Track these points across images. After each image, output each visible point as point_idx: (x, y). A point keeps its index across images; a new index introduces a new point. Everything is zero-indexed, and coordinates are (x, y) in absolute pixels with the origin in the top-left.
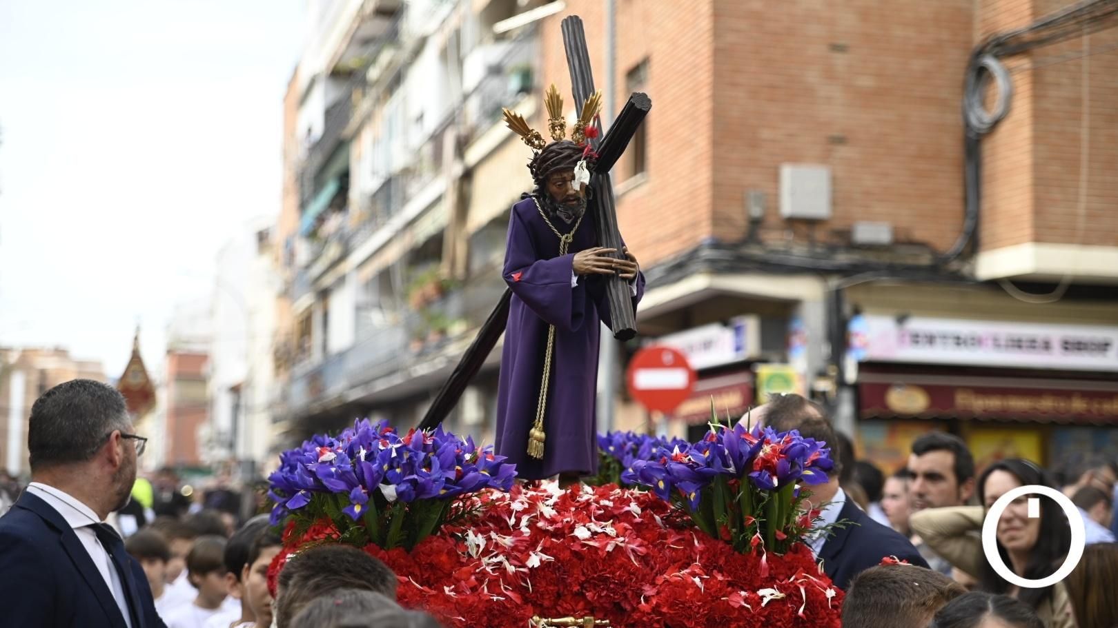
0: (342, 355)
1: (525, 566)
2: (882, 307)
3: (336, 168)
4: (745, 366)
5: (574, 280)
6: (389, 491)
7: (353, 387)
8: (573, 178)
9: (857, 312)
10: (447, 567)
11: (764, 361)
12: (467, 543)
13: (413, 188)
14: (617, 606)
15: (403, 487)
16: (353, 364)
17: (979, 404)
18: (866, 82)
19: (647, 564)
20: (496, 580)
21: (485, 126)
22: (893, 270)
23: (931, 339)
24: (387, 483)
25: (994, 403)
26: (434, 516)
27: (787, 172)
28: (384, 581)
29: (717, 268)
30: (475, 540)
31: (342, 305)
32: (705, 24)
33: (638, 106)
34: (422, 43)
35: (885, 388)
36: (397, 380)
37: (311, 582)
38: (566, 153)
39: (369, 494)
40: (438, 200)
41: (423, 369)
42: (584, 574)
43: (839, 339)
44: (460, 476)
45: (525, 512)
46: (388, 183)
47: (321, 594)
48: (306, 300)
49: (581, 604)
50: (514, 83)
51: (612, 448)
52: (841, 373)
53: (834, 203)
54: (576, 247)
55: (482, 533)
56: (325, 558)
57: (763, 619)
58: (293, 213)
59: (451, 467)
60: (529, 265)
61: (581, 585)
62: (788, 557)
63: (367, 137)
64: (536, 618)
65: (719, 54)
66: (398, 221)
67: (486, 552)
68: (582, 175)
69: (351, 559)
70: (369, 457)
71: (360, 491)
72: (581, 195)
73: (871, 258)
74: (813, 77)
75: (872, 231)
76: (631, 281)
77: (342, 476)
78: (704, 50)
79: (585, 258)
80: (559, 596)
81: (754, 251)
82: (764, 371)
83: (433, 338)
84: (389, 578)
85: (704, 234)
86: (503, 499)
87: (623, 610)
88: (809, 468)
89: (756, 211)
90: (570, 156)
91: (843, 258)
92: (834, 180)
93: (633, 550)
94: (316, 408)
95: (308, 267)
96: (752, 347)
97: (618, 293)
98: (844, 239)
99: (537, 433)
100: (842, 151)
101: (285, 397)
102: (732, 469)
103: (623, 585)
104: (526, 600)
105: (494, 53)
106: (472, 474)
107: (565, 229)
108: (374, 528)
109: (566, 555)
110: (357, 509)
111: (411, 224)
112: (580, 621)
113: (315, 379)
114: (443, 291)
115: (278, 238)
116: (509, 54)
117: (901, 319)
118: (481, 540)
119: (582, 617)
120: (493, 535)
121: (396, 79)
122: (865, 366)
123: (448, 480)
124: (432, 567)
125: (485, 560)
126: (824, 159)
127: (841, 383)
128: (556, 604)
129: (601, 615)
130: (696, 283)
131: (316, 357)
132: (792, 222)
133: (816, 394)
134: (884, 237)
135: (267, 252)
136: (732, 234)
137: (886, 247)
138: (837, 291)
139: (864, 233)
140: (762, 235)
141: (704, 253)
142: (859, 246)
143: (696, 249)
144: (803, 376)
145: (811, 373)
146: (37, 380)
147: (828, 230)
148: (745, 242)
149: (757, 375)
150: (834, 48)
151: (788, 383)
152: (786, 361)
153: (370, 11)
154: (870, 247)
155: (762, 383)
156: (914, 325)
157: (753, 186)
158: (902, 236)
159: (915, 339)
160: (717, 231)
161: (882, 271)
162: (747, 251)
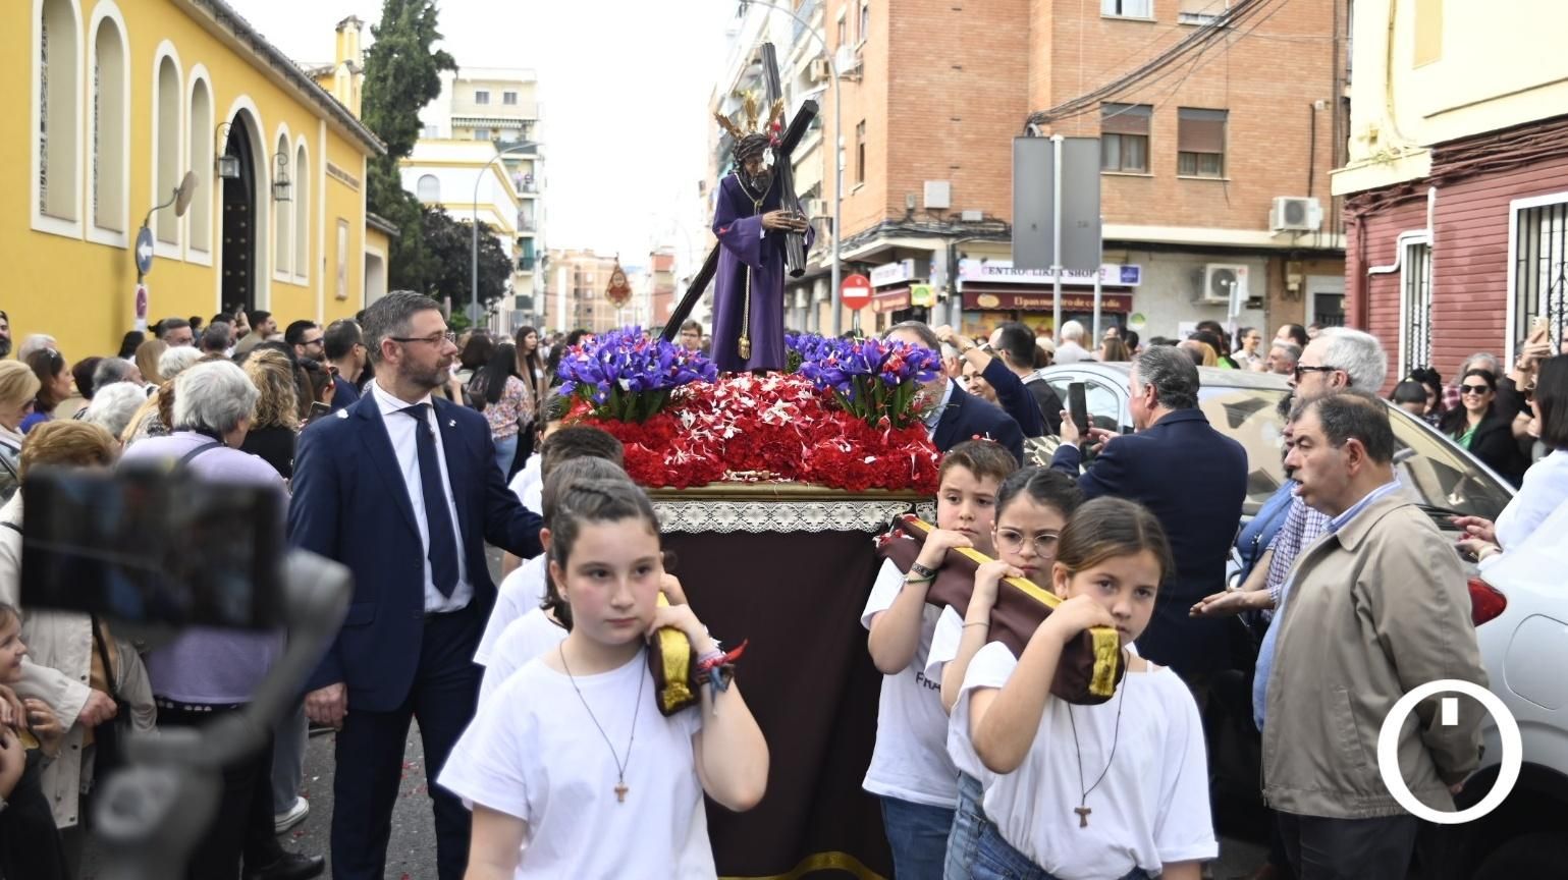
1: (722, 437)
2: (975, 254)
4: (904, 284)
5: (762, 234)
6: (625, 384)
8: (763, 160)
9: (964, 256)
10: (667, 436)
11: (917, 282)
12: (682, 419)
14: (786, 463)
15: (634, 381)
17: (1026, 303)
18: (970, 136)
19: (808, 434)
20: (701, 445)
22: (982, 234)
23: (999, 270)
24: (624, 377)
25: (1034, 302)
26: (657, 400)
27: (927, 184)
28: (613, 449)
29: (891, 234)
30: (688, 417)
32: (885, 108)
33: (809, 109)
35: (978, 294)
37: (563, 452)
38: (758, 142)
39: (611, 386)
42: (763, 442)
43: (953, 270)
44: (675, 373)
45: (724, 398)
47: (570, 458)
49: (761, 463)
51: (797, 347)
52: (953, 287)
53: (951, 200)
54: (765, 209)
55: (694, 412)
56: (572, 435)
57: (885, 474)
59: (669, 367)
60: (731, 222)
61: (761, 449)
62: (906, 431)
64: (729, 471)
65: (891, 123)
67: (695, 425)
68: (768, 158)
69: (590, 435)
70: (612, 360)
71: (604, 383)
72: (769, 172)
73: (971, 228)
74: (941, 134)
75: (972, 215)
76: (803, 234)
77: (593, 373)
78: (885, 121)
79: (770, 218)
80: (745, 456)
81: (910, 226)
82: (914, 287)
84: (617, 447)
85: (884, 217)
86: (709, 388)
87: (791, 467)
88: (922, 369)
89: (911, 206)
90: (760, 145)
91: (956, 229)
92: (951, 188)
93: (798, 426)
96: (911, 274)
97: (792, 243)
98: (957, 218)
99: (744, 342)
100: (957, 173)
102: (870, 371)
103: (790, 449)
104: (721, 458)
106: (683, 372)
107: (757, 196)
108: (616, 408)
109: (751, 428)
110: (602, 396)
112: (760, 474)
115: (708, 189)
117: (984, 260)
118: (692, 417)
119: (761, 471)
120: (701, 413)
122: (966, 284)
123: (665, 377)
124: (656, 435)
125: (694, 431)
126: (948, 177)
127: (953, 293)
128: (743, 462)
129: (775, 470)
130: (882, 242)
132: (930, 210)
133: (940, 299)
134: (978, 217)
135: (702, 196)
136: (898, 217)
137: (979, 222)
138: (953, 246)
139: (967, 216)
140: (914, 218)
141: (885, 227)
142: (965, 222)
143: (880, 225)
144: (934, 290)
145: (939, 289)
146: (573, 271)
147: (948, 214)
148: (905, 221)
149: (910, 288)
150: (953, 119)
151: (927, 292)
152: (928, 282)
153: (750, 61)
154: (970, 223)
155: (913, 292)
156: (990, 263)
157: (909, 192)
158: (989, 217)
159: (991, 269)
160: (891, 216)
161: (977, 235)
162: (906, 226)
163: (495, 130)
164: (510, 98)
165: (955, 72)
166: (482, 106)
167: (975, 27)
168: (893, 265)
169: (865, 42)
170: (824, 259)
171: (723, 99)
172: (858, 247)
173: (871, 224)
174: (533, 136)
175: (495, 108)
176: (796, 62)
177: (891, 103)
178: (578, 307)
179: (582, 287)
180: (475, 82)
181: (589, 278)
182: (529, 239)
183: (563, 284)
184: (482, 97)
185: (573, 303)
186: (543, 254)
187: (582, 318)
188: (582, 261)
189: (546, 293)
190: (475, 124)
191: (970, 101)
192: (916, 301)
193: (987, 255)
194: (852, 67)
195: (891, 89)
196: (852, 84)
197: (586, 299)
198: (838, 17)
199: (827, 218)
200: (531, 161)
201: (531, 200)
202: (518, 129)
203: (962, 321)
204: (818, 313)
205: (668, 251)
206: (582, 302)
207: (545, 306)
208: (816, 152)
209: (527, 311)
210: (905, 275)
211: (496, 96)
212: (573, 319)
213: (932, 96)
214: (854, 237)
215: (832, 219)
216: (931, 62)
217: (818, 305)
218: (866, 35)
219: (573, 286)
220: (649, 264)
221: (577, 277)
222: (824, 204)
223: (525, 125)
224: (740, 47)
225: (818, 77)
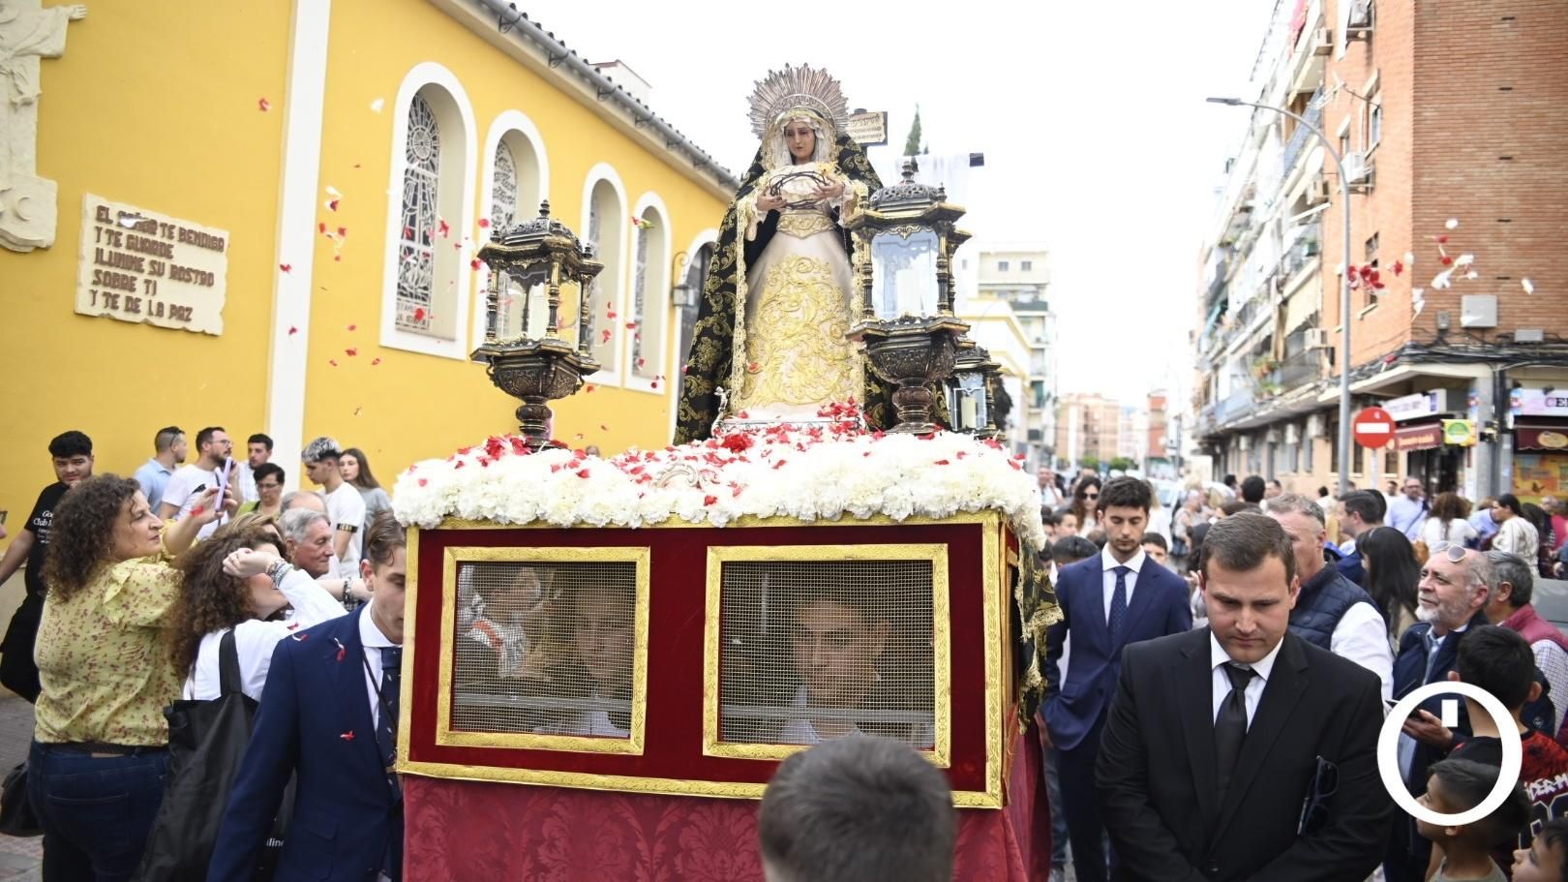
0: (1224, 402)
2: (1534, 382)
3: (1221, 298)
4: (1434, 420)
7: (1229, 421)
9: (1517, 385)
11: (1451, 417)
13: (1259, 310)
16: (1230, 407)
18: (1524, 240)
21: (1293, 273)
22: (1543, 358)
27: (1466, 300)
29: (1415, 360)
31: (1224, 373)
32: (1409, 212)
34: (1263, 226)
35: (1535, 432)
36: (1250, 418)
40: (1269, 318)
41: (1262, 413)
43: (1502, 401)
46: (1245, 307)
48: (1208, 371)
50: (1305, 250)
52: (1503, 422)
53: (1499, 318)
58: (1203, 323)
63: (1236, 280)
66: (1250, 329)
73: (1527, 351)
74: (1485, 239)
75: (1528, 334)
78: (1409, 229)
81: (1442, 349)
82: (1448, 422)
83: (1266, 396)
85: (1408, 340)
89: (1443, 325)
91: (1506, 352)
92: (1499, 303)
94: (1212, 432)
95: (1207, 353)
96: (1441, 407)
98: (1508, 340)
100: (1503, 285)
101: (1198, 424)
105: (1299, 231)
111: (1259, 328)
113: (1211, 415)
114: (1272, 369)
115: (1197, 336)
116: (1307, 232)
117: (1547, 391)
121: (1250, 249)
122: (1518, 419)
126: (1495, 290)
127: (1503, 430)
130: (1404, 370)
131: (1213, 402)
132: (1469, 330)
133: (1483, 437)
134: (1538, 337)
135: (1192, 343)
136: (1426, 339)
137: (1540, 343)
138: (1502, 373)
139: (1521, 336)
140: (1447, 340)
141: (1408, 351)
142: (1518, 344)
143: (1403, 349)
144: (1475, 426)
145: (1482, 425)
146: (1083, 410)
147: (1495, 335)
148: (1436, 344)
149: (1443, 424)
150: (1500, 221)
151: (1465, 429)
152: (1465, 417)
153: (1237, 209)
154: (1526, 344)
155: (1446, 429)
156: (1557, 393)
157: (1441, 309)
158: (1551, 336)
159: (1558, 402)
160: (1416, 338)
161: (1537, 359)
162: (1435, 349)
163: (1013, 292)
164: (1026, 266)
165: (1503, 164)
166: (1003, 274)
167: (1533, 107)
168: (1417, 397)
169: (1378, 145)
170: (1322, 392)
171: (1211, 250)
172: (1369, 377)
173: (1389, 349)
174: (1044, 297)
175: (1014, 275)
176: (1287, 196)
177: (1416, 206)
178: (1087, 439)
179: (1090, 423)
180: (997, 254)
181: (1096, 416)
182: (1040, 383)
183: (1074, 420)
184: (1003, 266)
185: (1083, 436)
186: (1053, 395)
187: (1090, 448)
188: (1091, 402)
189: (1056, 428)
190: (998, 288)
191: (1524, 198)
192: (1451, 438)
193: (1554, 384)
194: (1362, 176)
195: (1416, 188)
196: (1361, 196)
197: (1094, 433)
198: (1340, 132)
199: (1326, 349)
200: (1043, 318)
201: (1042, 350)
202: (1033, 292)
203: (1514, 464)
204: (1311, 450)
205: (1162, 394)
206: (1090, 436)
207: (1056, 439)
208: (1313, 280)
209: (1037, 442)
210: (1433, 408)
211: (1015, 265)
212: (1082, 449)
213: (1472, 194)
214: (1364, 366)
215: (1333, 349)
216: (1471, 154)
217: (1311, 441)
218: (1379, 138)
219: (1082, 422)
220: (1145, 404)
221: (1086, 415)
222: (1323, 334)
223: (1040, 287)
224: (1227, 198)
225: (1315, 199)
